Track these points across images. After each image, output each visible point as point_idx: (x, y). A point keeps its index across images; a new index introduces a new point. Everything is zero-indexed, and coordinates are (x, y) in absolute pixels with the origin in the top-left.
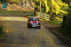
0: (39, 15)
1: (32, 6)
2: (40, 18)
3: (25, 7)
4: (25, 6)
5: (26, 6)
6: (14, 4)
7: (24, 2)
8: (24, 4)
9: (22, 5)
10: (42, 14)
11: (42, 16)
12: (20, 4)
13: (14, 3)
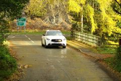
0: (79, 37)
1: (68, 22)
2: (81, 42)
4: (57, 22)
6: (37, 19)
7: (53, 15)
8: (55, 18)
9: (50, 20)
10: (84, 35)
11: (84, 38)
12: (47, 18)
13: (38, 17)
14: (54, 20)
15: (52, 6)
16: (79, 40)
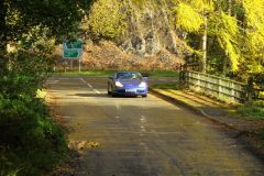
0: (198, 83)
1: (173, 51)
2: (203, 94)
3: (146, 55)
4: (149, 50)
5: (151, 48)
6: (105, 43)
7: (142, 36)
8: (144, 41)
9: (135, 46)
10: (210, 80)
11: (209, 86)
12: (128, 41)
14: (143, 47)
15: (138, 16)
16: (198, 89)
